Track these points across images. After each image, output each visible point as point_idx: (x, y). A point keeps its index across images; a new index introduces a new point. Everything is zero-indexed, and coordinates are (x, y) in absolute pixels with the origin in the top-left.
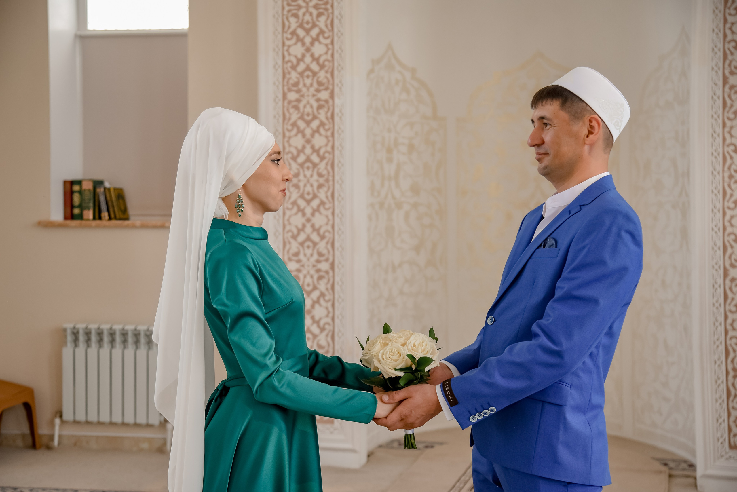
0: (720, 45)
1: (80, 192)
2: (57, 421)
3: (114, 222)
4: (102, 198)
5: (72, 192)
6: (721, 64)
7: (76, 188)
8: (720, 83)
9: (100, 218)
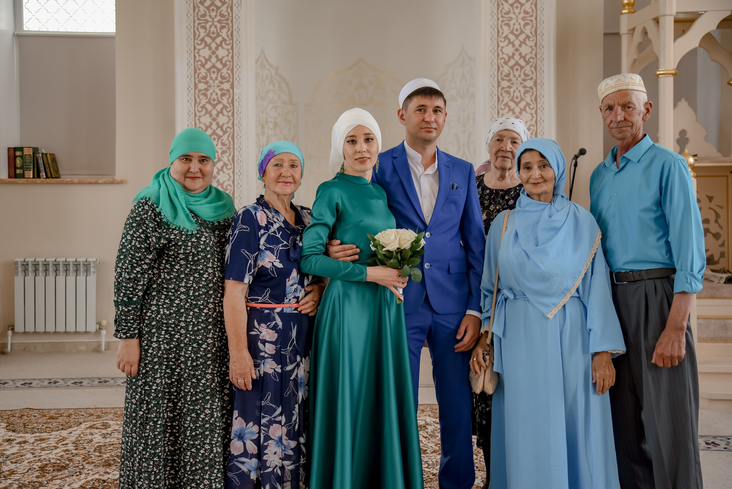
0: (495, 61)
1: (21, 157)
2: (10, 333)
3: (50, 180)
4: (41, 161)
5: (15, 157)
6: (496, 73)
7: (18, 153)
8: (496, 86)
9: (39, 177)
